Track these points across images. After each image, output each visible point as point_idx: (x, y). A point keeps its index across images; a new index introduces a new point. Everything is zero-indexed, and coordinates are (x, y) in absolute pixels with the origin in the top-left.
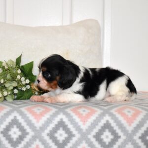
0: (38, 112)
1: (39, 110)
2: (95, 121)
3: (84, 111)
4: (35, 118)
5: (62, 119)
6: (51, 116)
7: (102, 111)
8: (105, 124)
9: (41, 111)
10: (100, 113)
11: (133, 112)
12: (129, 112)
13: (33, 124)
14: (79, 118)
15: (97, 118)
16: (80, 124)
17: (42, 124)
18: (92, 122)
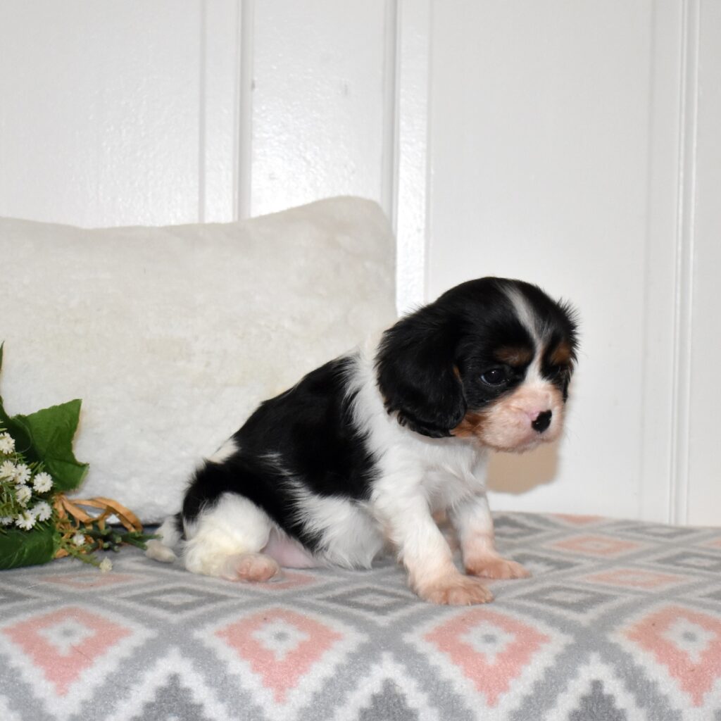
0: (64, 647)
1: (67, 633)
2: (329, 683)
3: (281, 636)
4: (50, 676)
5: (174, 678)
6: (124, 662)
7: (364, 638)
8: (375, 699)
9: (77, 640)
10: (352, 648)
11: (506, 639)
12: (490, 639)
13: (41, 702)
14: (256, 669)
15: (339, 668)
16: (263, 697)
17: (84, 703)
18: (318, 687)
